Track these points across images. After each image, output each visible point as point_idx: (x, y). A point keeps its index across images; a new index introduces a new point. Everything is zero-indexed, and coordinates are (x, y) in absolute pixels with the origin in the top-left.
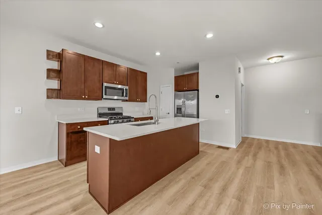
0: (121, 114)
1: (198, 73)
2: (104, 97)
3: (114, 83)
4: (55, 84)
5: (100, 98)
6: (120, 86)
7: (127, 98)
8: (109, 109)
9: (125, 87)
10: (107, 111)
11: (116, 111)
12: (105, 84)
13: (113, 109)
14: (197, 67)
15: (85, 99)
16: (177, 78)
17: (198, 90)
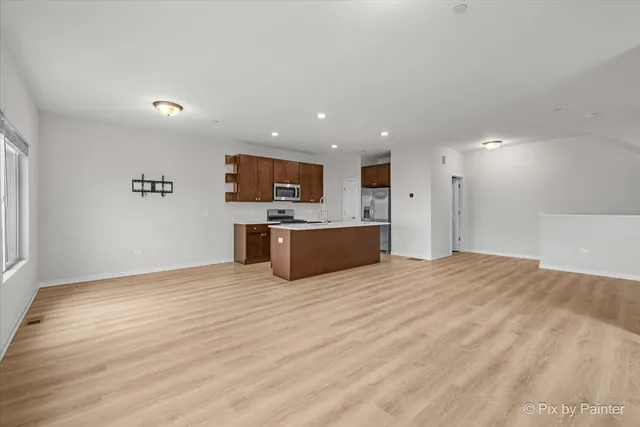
0: (292, 217)
1: (389, 164)
2: (275, 198)
3: (284, 183)
4: (231, 187)
5: (272, 200)
6: (288, 186)
7: (299, 199)
8: (280, 212)
9: (296, 187)
10: (277, 214)
11: (287, 214)
12: (276, 185)
13: (284, 212)
14: (388, 155)
15: (258, 201)
16: (364, 169)
17: (390, 187)
